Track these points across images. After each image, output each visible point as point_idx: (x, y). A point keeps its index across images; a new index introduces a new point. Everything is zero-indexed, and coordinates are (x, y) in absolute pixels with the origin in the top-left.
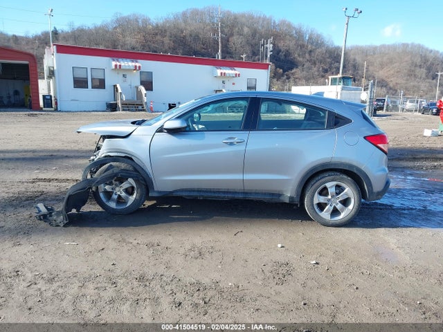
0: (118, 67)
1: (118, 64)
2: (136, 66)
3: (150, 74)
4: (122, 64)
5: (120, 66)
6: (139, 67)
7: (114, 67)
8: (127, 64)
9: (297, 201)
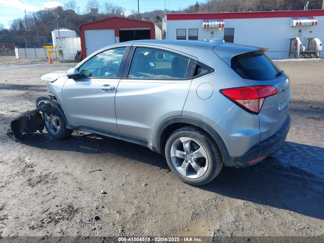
0: (207, 27)
1: (207, 24)
2: (220, 25)
3: (233, 30)
4: (210, 23)
5: (208, 25)
6: (223, 25)
7: (203, 27)
8: (214, 23)
9: (158, 150)
